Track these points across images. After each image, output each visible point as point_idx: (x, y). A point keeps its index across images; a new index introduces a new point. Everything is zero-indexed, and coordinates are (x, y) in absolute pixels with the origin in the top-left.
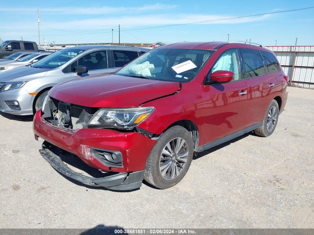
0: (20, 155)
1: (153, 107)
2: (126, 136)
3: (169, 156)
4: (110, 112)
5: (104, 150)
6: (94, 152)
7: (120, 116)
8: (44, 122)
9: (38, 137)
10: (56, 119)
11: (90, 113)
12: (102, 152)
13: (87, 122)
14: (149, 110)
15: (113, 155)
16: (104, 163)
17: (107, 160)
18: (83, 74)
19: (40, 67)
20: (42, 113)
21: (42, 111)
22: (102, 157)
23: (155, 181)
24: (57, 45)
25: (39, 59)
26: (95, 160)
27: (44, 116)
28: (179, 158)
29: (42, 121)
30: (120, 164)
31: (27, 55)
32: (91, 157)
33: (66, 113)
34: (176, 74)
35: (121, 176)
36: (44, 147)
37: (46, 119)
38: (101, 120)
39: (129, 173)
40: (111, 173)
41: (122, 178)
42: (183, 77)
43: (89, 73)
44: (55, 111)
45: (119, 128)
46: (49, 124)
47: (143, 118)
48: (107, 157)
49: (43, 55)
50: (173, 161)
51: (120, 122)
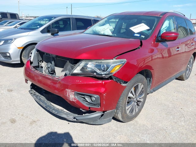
0: (14, 93)
1: (125, 60)
2: (103, 82)
3: (132, 98)
4: (90, 63)
5: (85, 94)
6: (77, 95)
7: (98, 66)
8: (33, 69)
9: (28, 80)
10: (42, 67)
11: (73, 63)
12: (84, 95)
13: (70, 71)
14: (122, 62)
15: (92, 98)
16: (85, 104)
17: (87, 102)
18: (55, 34)
19: (24, 29)
20: (31, 63)
21: (30, 61)
22: (83, 99)
23: (122, 117)
24: (31, 17)
25: (21, 24)
26: (78, 101)
27: (33, 65)
28: (138, 99)
29: (31, 68)
30: (98, 105)
31: (12, 22)
32: (75, 99)
33: (51, 63)
34: (134, 33)
35: (98, 114)
36: (32, 88)
37: (34, 67)
38: (82, 69)
39: (104, 112)
40: (90, 111)
41: (99, 116)
42: (140, 36)
43: (60, 33)
44: (41, 61)
45: (97, 76)
46: (36, 72)
47: (117, 68)
48: (88, 99)
49: (23, 22)
50: (134, 102)
51: (98, 71)
